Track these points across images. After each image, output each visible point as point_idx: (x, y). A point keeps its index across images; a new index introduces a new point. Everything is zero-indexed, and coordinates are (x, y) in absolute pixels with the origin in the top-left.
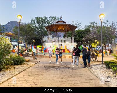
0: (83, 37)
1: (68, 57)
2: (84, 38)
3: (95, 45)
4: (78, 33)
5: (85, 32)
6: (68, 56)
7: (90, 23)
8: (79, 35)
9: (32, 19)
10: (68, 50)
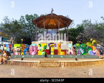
0: (76, 36)
1: (65, 66)
2: (78, 36)
3: (90, 44)
4: (71, 31)
5: (79, 30)
6: (65, 63)
7: (83, 21)
8: (72, 33)
9: (21, 16)
10: (62, 51)
